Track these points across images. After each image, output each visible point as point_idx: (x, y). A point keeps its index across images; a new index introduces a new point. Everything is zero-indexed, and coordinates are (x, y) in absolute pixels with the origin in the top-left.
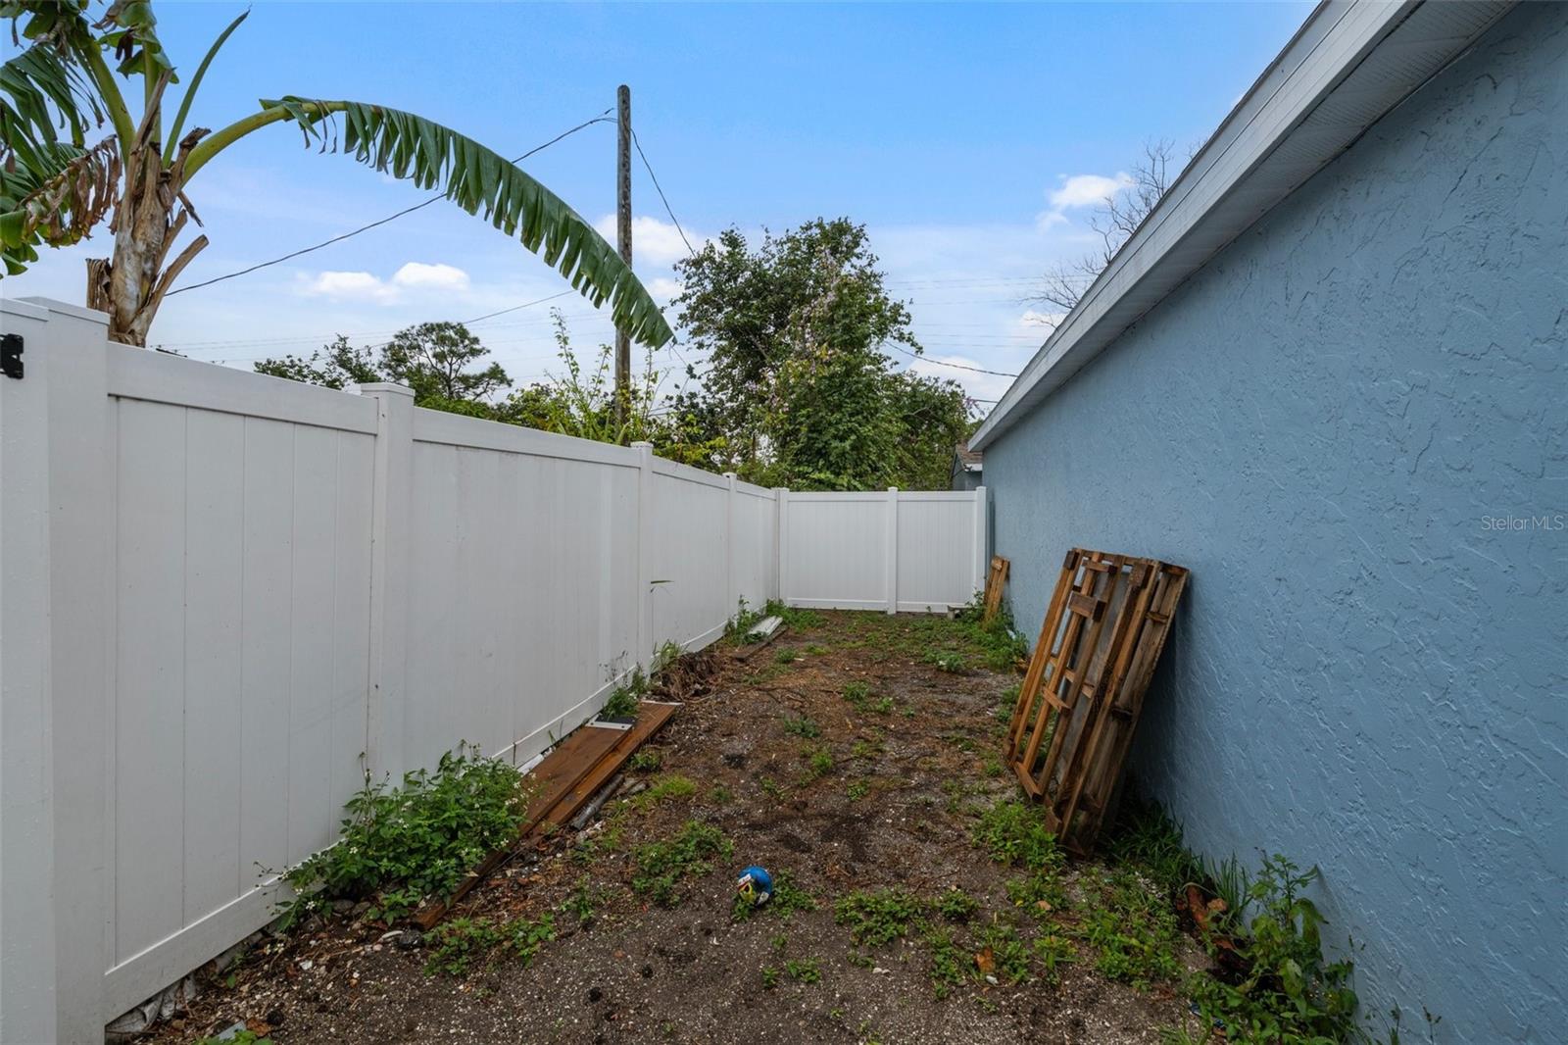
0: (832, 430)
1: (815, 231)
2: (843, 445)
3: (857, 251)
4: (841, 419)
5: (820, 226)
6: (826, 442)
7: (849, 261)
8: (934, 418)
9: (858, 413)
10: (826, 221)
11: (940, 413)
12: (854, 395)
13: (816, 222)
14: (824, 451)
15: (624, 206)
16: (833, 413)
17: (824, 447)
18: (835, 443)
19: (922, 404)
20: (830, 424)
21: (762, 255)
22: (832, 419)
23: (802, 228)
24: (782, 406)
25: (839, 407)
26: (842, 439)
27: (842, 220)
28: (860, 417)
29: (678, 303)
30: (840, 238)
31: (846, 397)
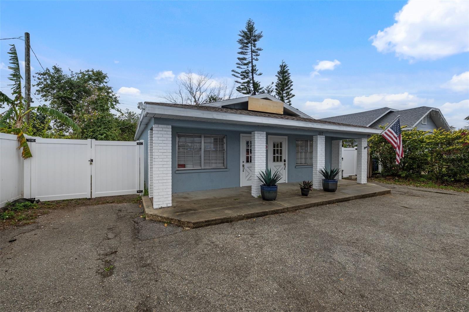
0: (98, 133)
1: (91, 73)
2: (102, 136)
3: (105, 80)
4: (101, 130)
5: (92, 71)
6: (97, 135)
7: (103, 83)
8: (130, 129)
9: (106, 128)
10: (95, 71)
11: (131, 128)
12: (104, 123)
13: (91, 70)
14: (96, 138)
15: (28, 67)
16: (98, 128)
17: (96, 137)
18: (100, 136)
19: (126, 125)
20: (98, 130)
21: (71, 77)
22: (98, 129)
23: (86, 71)
24: (82, 125)
25: (100, 126)
26: (102, 135)
27: (100, 71)
28: (107, 129)
29: (35, 86)
30: (99, 77)
31: (102, 124)
